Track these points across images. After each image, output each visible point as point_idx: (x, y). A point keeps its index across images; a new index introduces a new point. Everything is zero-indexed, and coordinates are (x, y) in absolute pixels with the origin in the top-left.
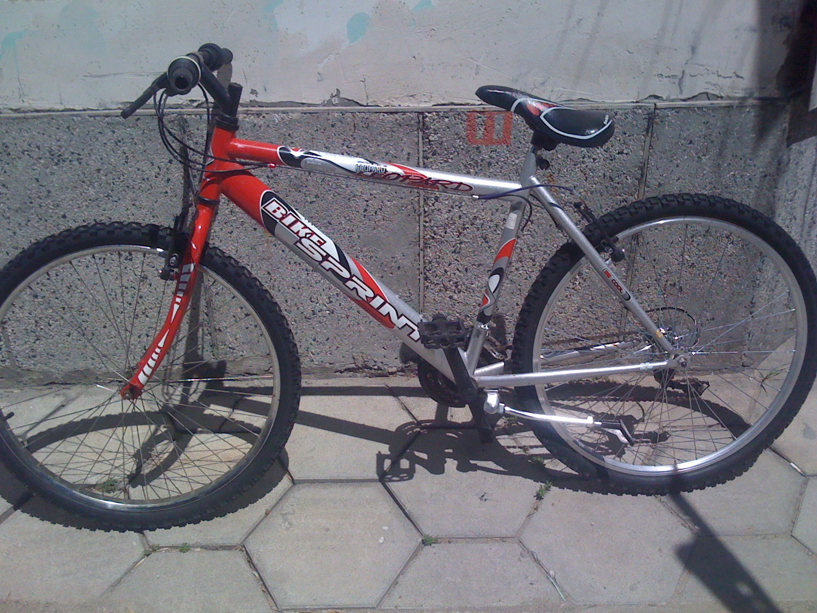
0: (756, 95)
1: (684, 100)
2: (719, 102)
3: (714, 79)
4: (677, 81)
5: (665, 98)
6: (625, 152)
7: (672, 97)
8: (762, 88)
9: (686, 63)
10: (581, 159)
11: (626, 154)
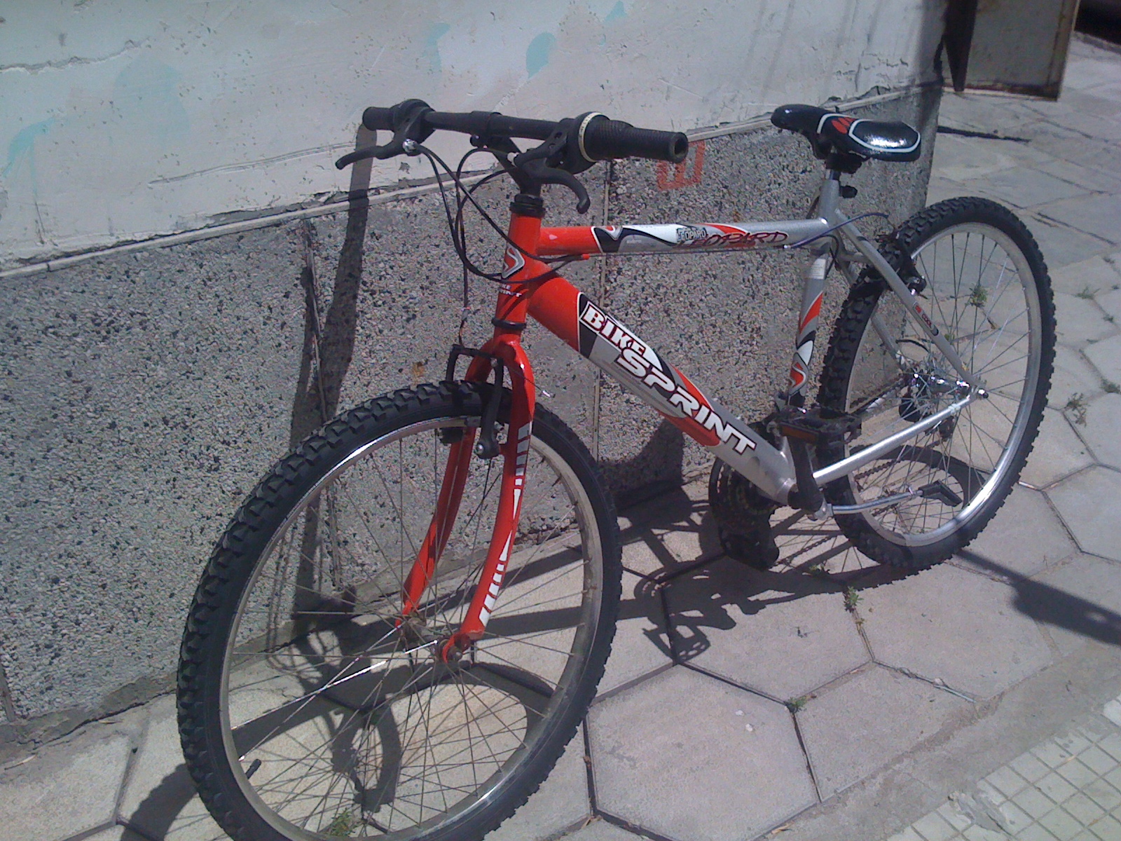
0: (917, 82)
1: (858, 99)
2: (887, 95)
3: (884, 69)
4: (853, 78)
5: (842, 99)
6: (808, 169)
7: (849, 97)
8: (922, 73)
9: (863, 55)
10: (768, 187)
11: (810, 171)
